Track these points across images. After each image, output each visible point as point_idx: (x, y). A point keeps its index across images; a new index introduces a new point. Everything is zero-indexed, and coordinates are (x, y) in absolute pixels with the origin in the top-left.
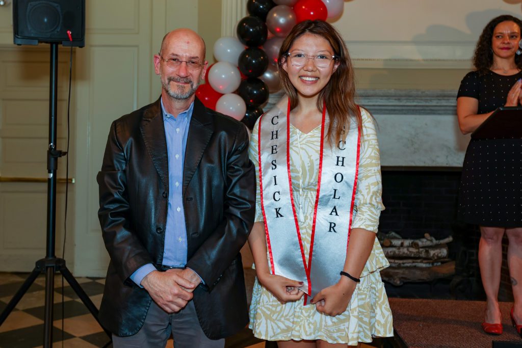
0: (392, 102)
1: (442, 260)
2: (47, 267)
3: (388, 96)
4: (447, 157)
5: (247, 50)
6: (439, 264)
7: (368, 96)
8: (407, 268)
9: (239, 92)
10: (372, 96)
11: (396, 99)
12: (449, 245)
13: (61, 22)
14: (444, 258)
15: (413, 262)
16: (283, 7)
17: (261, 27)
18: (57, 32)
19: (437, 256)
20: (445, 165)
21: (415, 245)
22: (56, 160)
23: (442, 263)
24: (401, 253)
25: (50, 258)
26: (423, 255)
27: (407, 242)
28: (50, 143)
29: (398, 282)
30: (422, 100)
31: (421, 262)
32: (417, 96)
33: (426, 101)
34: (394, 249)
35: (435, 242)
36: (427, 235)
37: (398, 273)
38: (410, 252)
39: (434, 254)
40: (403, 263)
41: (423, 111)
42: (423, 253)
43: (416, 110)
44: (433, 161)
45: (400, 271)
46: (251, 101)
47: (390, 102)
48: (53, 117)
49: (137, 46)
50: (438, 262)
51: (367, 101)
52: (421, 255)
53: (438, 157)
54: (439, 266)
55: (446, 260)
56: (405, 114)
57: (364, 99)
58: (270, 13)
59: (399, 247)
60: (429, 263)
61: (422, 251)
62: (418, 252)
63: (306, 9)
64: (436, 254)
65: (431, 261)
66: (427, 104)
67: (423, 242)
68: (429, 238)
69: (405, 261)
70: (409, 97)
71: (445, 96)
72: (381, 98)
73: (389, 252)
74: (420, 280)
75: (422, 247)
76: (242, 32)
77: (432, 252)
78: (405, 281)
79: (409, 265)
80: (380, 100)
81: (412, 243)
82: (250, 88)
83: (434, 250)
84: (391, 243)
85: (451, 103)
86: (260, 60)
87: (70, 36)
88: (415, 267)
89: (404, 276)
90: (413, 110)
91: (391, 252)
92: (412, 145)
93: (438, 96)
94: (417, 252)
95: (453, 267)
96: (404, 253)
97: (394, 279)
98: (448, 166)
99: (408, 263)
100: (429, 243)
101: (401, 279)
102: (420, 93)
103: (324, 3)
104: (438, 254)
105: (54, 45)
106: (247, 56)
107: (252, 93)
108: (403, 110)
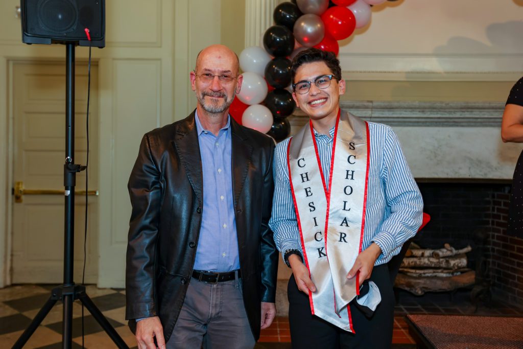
0: (416, 114)
1: (462, 270)
2: (64, 296)
3: (412, 109)
4: (470, 168)
5: (273, 60)
6: (459, 273)
7: (393, 108)
8: (428, 277)
9: (266, 103)
10: (397, 108)
11: (419, 111)
12: (467, 255)
13: (77, 18)
14: (463, 268)
15: (434, 272)
16: (310, 16)
17: (288, 37)
18: (73, 29)
19: (458, 266)
20: (467, 176)
21: (436, 256)
22: (74, 175)
23: (462, 272)
24: (422, 264)
25: (68, 285)
26: (444, 265)
27: (428, 253)
28: (67, 156)
29: (420, 292)
30: (446, 112)
31: (442, 272)
32: (441, 108)
33: (450, 113)
34: (415, 259)
35: (455, 252)
36: (447, 245)
37: (419, 283)
38: (431, 262)
39: (455, 264)
40: (424, 273)
41: (446, 123)
42: (444, 263)
43: (439, 122)
44: (456, 173)
45: (421, 281)
46: (278, 112)
47: (414, 114)
48: (70, 128)
49: (160, 60)
50: (457, 272)
51: (391, 113)
52: (441, 265)
53: (460, 168)
54: (459, 276)
55: (466, 269)
56: (428, 126)
57: (388, 111)
58: (297, 22)
59: (420, 257)
60: (449, 273)
61: (442, 261)
62: (439, 262)
63: (334, 18)
64: (456, 264)
65: (451, 271)
66: (451, 116)
67: (443, 252)
68: (449, 249)
69: (426, 271)
70: (433, 109)
71: (469, 108)
72: (405, 110)
73: (410, 262)
74: (440, 289)
75: (442, 258)
76: (268, 42)
77: (452, 262)
78: (426, 291)
79: (429, 275)
80: (404, 113)
81: (432, 253)
82: (277, 100)
83: (454, 260)
84: (412, 253)
85: (474, 114)
86: (288, 71)
87: (88, 34)
88: (436, 276)
89: (425, 286)
90: (436, 122)
91: (412, 262)
92: (436, 157)
93: (462, 108)
94: (437, 262)
95: (473, 277)
96: (425, 263)
97: (416, 289)
98: (470, 177)
99: (429, 273)
100: (449, 253)
101: (422, 289)
102: (444, 105)
103: (353, 12)
104: (458, 265)
105: (70, 46)
106: (274, 67)
107: (278, 104)
108: (426, 122)
